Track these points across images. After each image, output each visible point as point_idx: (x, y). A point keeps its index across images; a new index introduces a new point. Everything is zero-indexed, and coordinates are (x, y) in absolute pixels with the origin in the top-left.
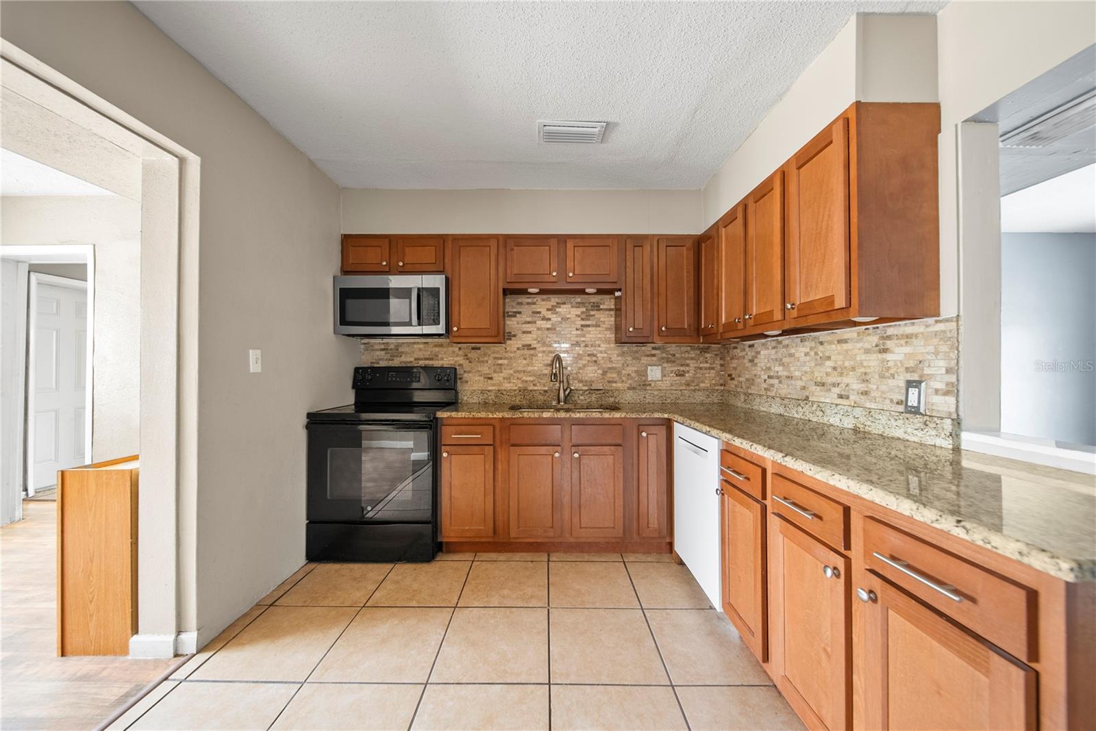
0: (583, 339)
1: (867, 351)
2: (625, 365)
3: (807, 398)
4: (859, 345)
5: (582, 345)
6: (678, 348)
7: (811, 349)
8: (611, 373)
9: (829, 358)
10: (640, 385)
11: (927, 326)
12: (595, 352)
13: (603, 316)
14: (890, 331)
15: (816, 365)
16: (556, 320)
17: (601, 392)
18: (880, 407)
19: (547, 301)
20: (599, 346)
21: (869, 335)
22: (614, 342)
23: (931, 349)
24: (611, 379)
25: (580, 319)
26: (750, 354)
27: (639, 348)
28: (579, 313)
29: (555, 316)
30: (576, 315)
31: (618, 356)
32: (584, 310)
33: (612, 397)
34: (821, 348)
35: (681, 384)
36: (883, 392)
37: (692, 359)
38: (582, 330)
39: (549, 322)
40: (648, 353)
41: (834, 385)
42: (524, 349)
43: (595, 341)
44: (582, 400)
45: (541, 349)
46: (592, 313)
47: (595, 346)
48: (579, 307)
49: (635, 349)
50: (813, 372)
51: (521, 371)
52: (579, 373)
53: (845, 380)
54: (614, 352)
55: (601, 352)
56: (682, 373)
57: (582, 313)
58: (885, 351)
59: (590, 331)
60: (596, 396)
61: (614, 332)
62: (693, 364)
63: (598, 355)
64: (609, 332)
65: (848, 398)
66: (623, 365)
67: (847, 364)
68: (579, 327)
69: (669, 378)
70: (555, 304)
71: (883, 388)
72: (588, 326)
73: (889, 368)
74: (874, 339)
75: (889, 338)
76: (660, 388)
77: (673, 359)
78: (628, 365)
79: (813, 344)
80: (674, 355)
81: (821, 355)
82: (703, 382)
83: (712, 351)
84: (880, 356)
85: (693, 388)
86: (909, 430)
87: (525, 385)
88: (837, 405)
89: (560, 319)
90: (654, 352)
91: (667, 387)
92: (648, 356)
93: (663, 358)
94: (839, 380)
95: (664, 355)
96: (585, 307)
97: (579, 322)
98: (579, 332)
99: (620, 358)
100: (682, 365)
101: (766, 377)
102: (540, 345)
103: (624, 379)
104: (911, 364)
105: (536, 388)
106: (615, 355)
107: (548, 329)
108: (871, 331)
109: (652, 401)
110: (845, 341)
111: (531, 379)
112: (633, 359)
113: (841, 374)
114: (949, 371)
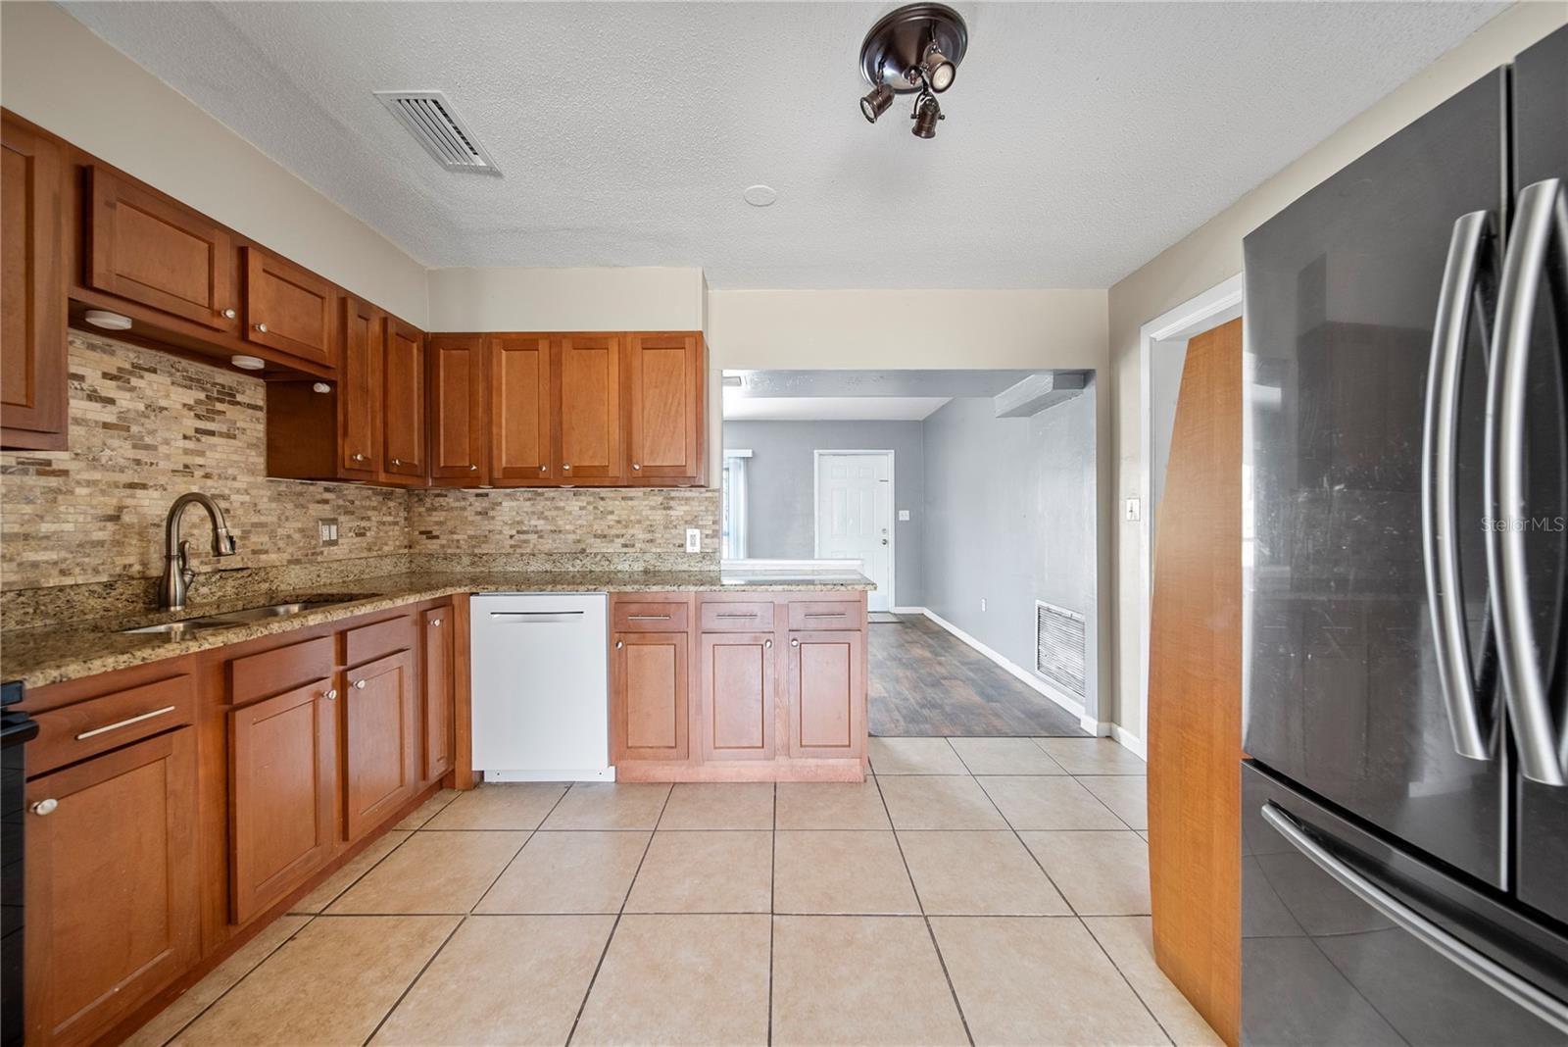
0: (199, 460)
1: (652, 508)
2: (283, 518)
3: (583, 551)
4: (646, 503)
5: (199, 473)
6: (357, 491)
7: (588, 503)
8: (258, 533)
9: (612, 513)
10: (307, 555)
11: (701, 493)
12: (227, 492)
13: (242, 417)
14: (673, 494)
15: (595, 519)
16: (131, 405)
17: (245, 573)
18: (665, 550)
19: (104, 351)
20: (234, 479)
21: (655, 495)
22: (264, 473)
23: (703, 508)
24: (259, 547)
25: (192, 414)
26: (479, 505)
27: (305, 487)
28: (192, 402)
29: (128, 395)
30: (185, 405)
31: (271, 499)
32: (202, 396)
33: (265, 581)
34: (602, 503)
35: (361, 549)
36: (667, 539)
37: (374, 509)
38: (198, 440)
39: (110, 408)
40: (319, 497)
41: (618, 536)
42: (26, 472)
43: (225, 468)
44: (205, 596)
45: (86, 476)
46: (219, 406)
47: (226, 479)
48: (191, 388)
49: (299, 488)
50: (591, 526)
51: (17, 535)
52: (192, 535)
53: (631, 531)
54: (262, 492)
55: (238, 491)
56: (362, 531)
57: (198, 402)
58: (670, 508)
59: (215, 446)
60: (233, 583)
61: (265, 453)
62: (375, 516)
63: (233, 497)
64: (253, 453)
65: (633, 546)
66: (279, 519)
67: (632, 518)
68: (191, 433)
69: (347, 540)
70: (128, 366)
71: (667, 536)
72: (212, 433)
73: (671, 522)
74: (660, 499)
75: (673, 498)
76: (336, 557)
77: (351, 507)
78: (287, 519)
79: (591, 499)
80: (352, 502)
81: (602, 509)
82: (386, 544)
83: (396, 498)
84: (664, 512)
85: (375, 553)
86: (692, 564)
87: (32, 575)
88: (626, 553)
89: (141, 407)
90: (327, 496)
91: (345, 555)
92: (318, 502)
93: (339, 507)
94: (624, 531)
95: (341, 502)
96: (204, 389)
97: (190, 423)
98: (190, 445)
99: (274, 505)
100: (363, 519)
101: (514, 532)
102: (83, 464)
103: (281, 544)
104: (689, 518)
105: (69, 581)
106: (265, 500)
107: (106, 426)
108: (656, 492)
109: (329, 581)
110: (631, 499)
111: (53, 556)
112: (296, 506)
113: (626, 527)
114: (714, 522)
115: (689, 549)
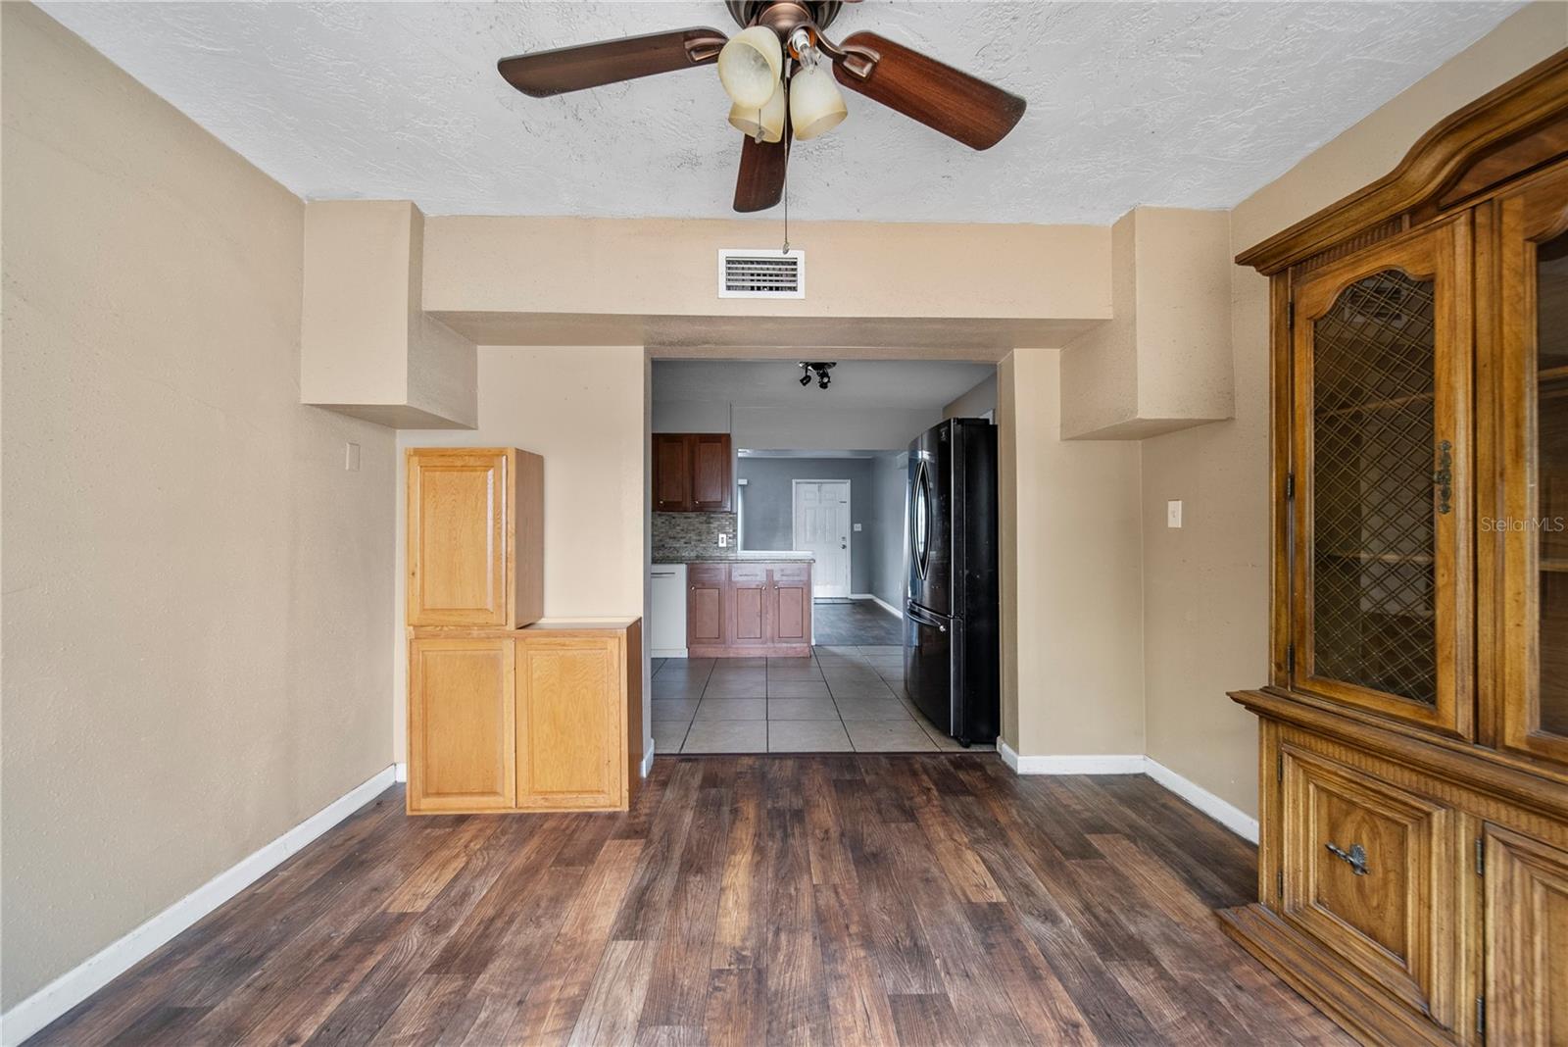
1: (700, 523)
3: (663, 546)
9: (679, 525)
18: (707, 546)
23: (728, 523)
58: (710, 523)
67: (690, 528)
71: (708, 538)
73: (711, 530)
74: (705, 518)
84: (707, 525)
86: (722, 553)
104: (720, 528)
110: (691, 518)
113: (687, 533)
114: (734, 531)
115: (721, 545)
